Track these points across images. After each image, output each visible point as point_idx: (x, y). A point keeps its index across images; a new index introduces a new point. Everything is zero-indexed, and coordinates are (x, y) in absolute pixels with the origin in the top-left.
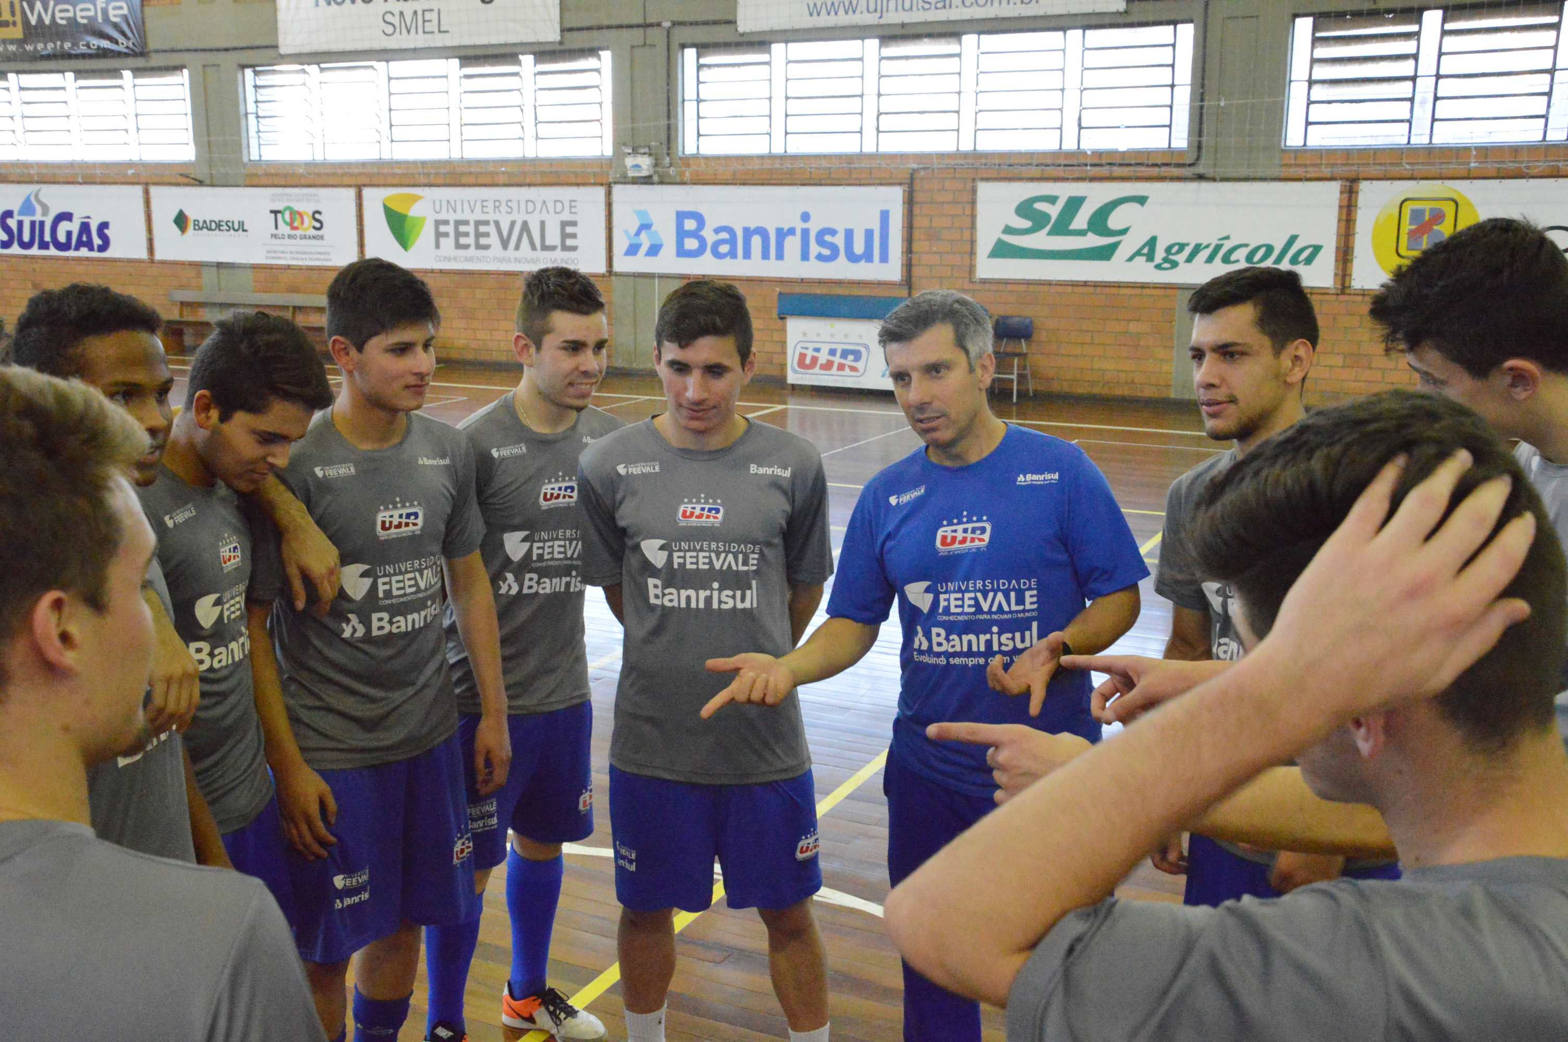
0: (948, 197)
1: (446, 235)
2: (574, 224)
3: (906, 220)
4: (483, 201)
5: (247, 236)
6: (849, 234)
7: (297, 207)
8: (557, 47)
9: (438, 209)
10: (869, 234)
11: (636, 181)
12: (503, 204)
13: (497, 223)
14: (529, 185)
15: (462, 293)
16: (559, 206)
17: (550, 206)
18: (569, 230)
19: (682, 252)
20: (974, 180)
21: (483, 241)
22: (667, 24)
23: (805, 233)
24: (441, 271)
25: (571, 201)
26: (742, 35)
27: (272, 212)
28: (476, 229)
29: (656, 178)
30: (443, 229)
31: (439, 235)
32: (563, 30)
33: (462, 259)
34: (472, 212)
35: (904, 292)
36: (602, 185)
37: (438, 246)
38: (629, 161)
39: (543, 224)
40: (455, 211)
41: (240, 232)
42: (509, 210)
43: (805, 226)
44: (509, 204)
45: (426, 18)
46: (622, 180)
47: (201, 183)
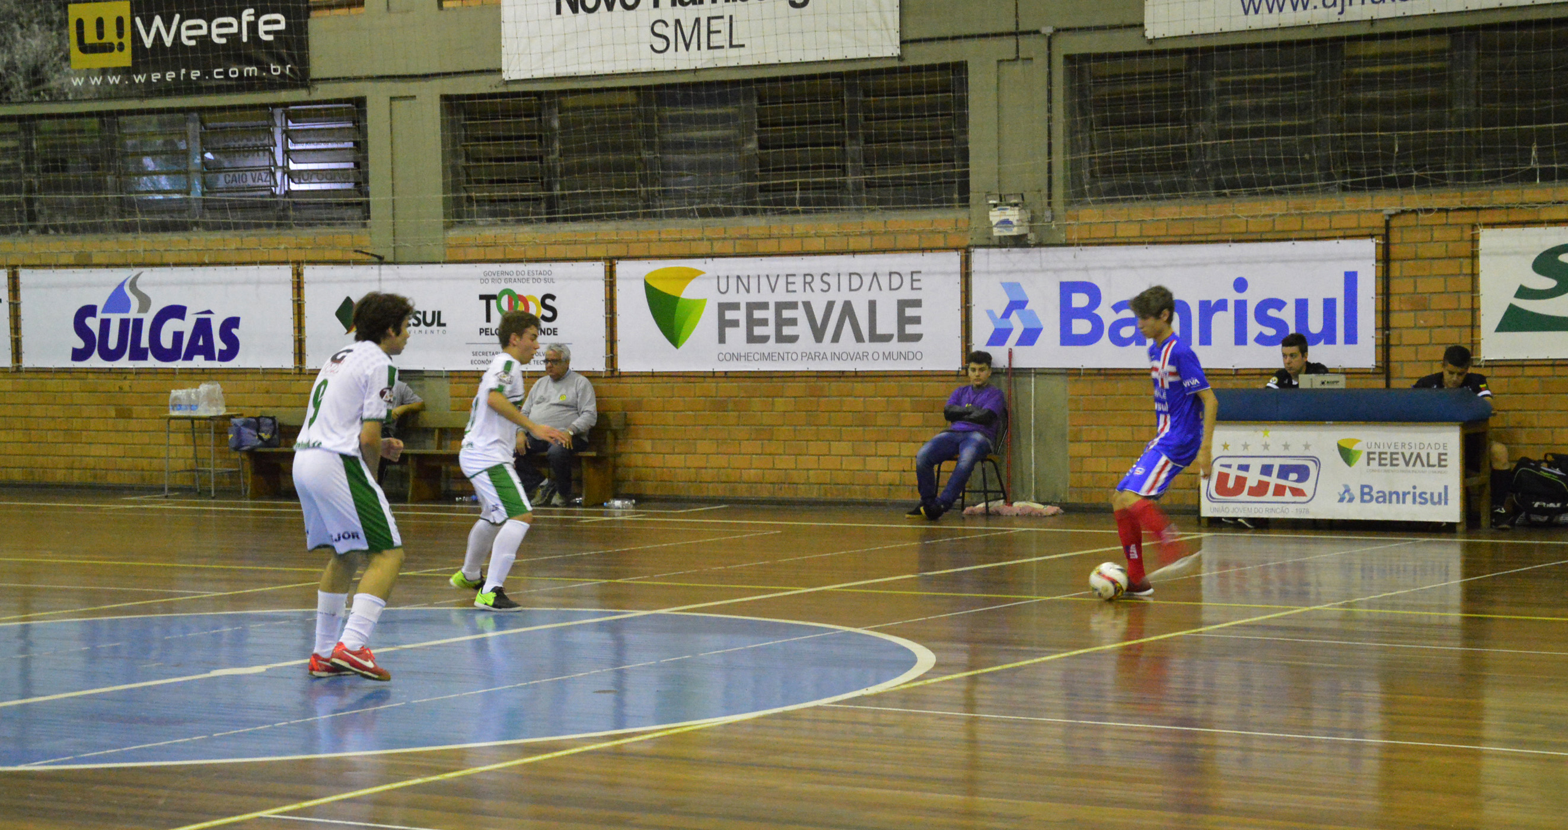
0: (1438, 250)
1: (735, 323)
2: (917, 303)
3: (1380, 286)
4: (787, 276)
5: (444, 332)
6: (1302, 306)
7: (519, 289)
8: (896, 64)
9: (723, 289)
10: (1329, 305)
11: (1004, 243)
12: (817, 279)
13: (807, 305)
14: (854, 253)
15: (756, 403)
16: (896, 280)
17: (884, 281)
18: (910, 312)
19: (1068, 338)
20: (1474, 226)
21: (787, 331)
22: (1047, 30)
23: (1241, 307)
24: (726, 375)
25: (912, 273)
26: (1151, 42)
27: (482, 297)
28: (778, 313)
29: (1031, 236)
30: (730, 315)
31: (724, 324)
32: (903, 42)
33: (757, 357)
34: (773, 291)
35: (1380, 383)
36: (956, 249)
37: (722, 339)
38: (995, 216)
39: (872, 305)
40: (748, 291)
41: (435, 327)
42: (826, 287)
43: (1241, 296)
44: (825, 278)
45: (712, 29)
46: (986, 242)
47: (381, 261)
